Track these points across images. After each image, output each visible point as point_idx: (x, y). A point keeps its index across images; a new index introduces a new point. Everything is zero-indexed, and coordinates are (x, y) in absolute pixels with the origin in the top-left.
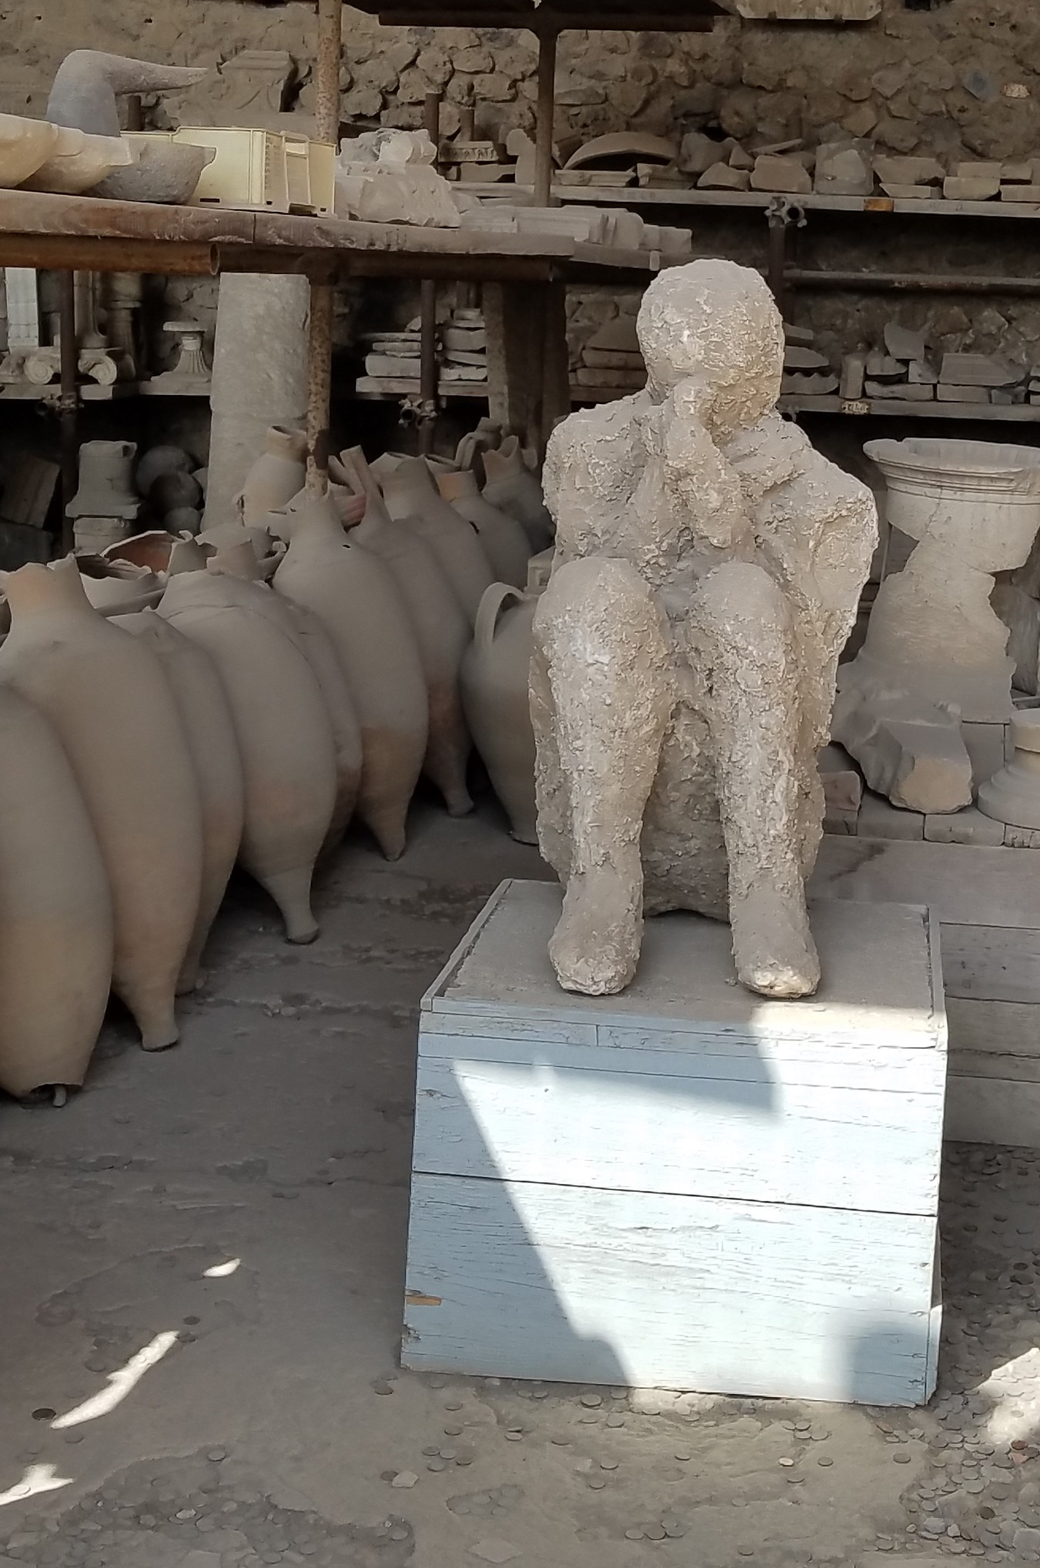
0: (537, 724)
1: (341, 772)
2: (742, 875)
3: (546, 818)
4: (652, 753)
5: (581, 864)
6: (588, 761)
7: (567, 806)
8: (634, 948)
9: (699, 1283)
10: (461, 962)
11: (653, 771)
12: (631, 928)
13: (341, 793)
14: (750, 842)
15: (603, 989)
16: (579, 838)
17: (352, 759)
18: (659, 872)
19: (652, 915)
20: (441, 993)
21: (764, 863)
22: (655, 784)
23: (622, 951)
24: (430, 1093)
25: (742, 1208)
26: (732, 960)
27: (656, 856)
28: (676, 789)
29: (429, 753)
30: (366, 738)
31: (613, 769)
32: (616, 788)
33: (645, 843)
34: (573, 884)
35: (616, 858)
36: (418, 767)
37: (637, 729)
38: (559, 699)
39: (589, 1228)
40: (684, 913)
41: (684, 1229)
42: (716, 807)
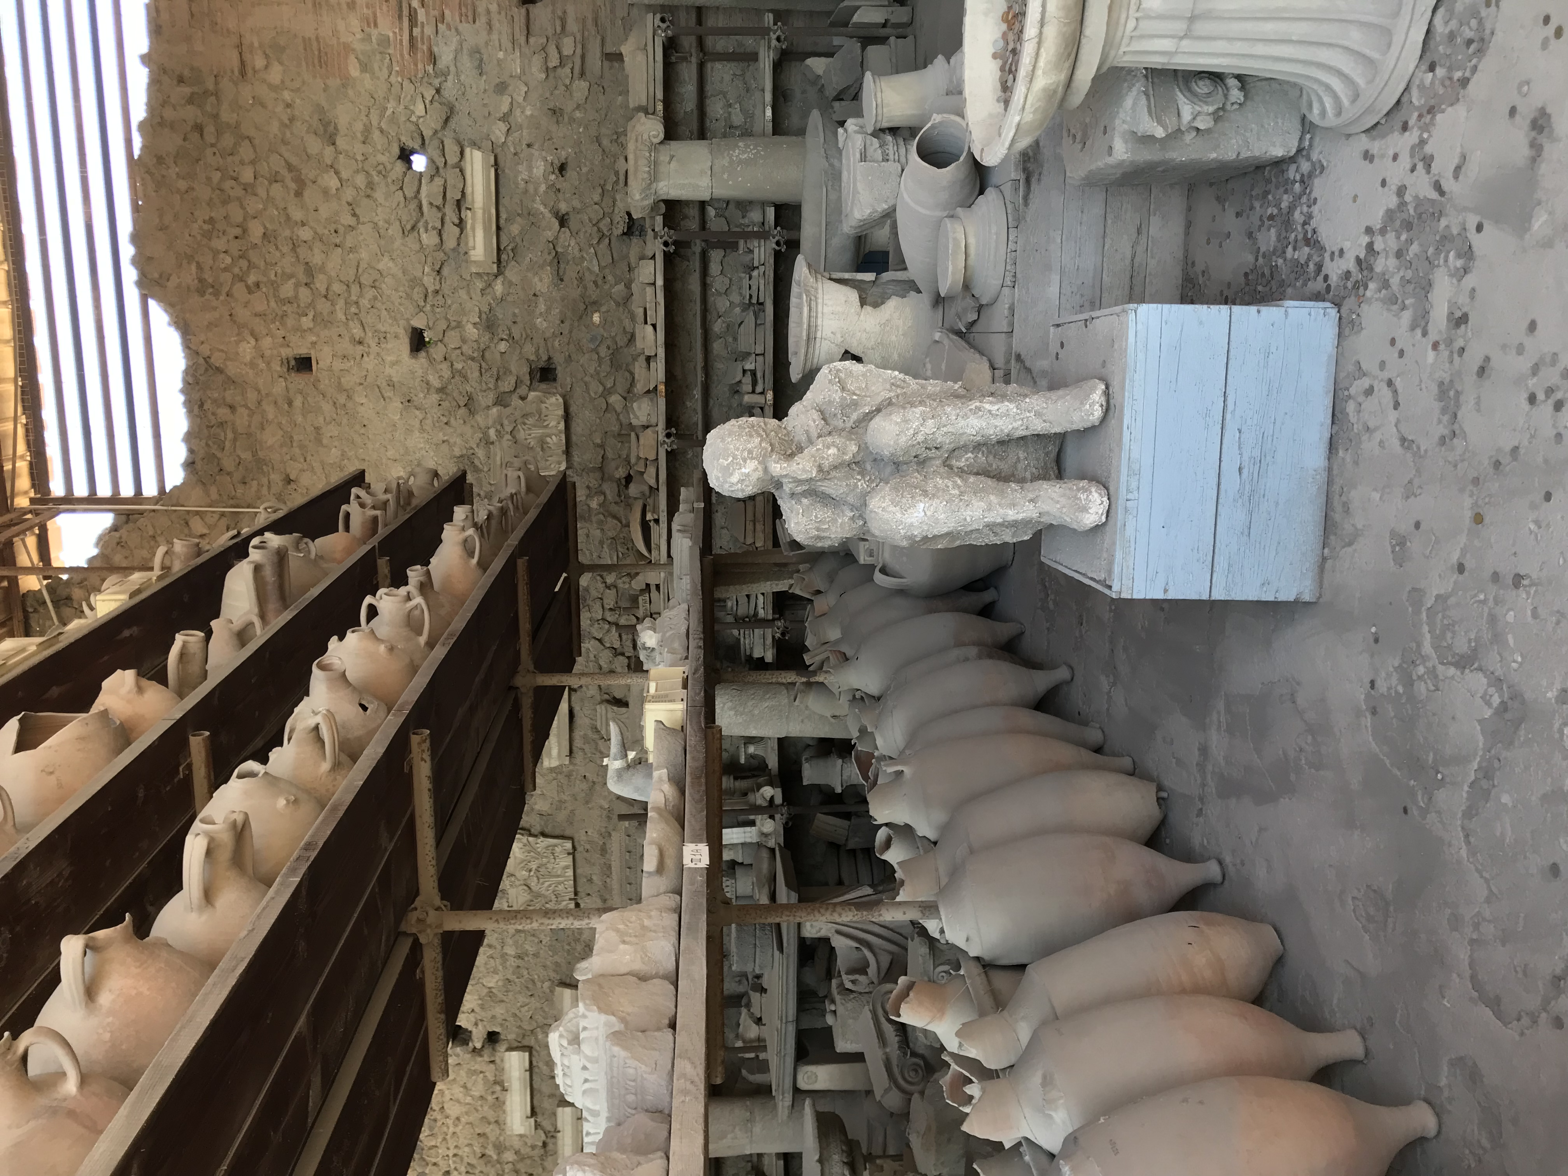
0: (958, 543)
1: (980, 657)
2: (1039, 426)
3: (1008, 537)
4: (972, 479)
5: (1035, 515)
6: (978, 514)
7: (1001, 525)
8: (1083, 483)
9: (1270, 439)
10: (1092, 579)
11: (982, 478)
12: (1070, 485)
13: (990, 656)
14: (1020, 422)
15: (1105, 499)
16: (1020, 516)
17: (973, 651)
18: (1037, 474)
19: (1060, 475)
20: (1110, 587)
21: (1032, 414)
22: (989, 477)
23: (1085, 490)
24: (1166, 591)
25: (1228, 416)
26: (1086, 430)
27: (1028, 475)
28: (991, 465)
29: (965, 611)
30: (959, 644)
31: (981, 499)
32: (992, 497)
33: (1022, 481)
34: (1046, 520)
35: (1031, 496)
36: (974, 617)
37: (959, 487)
38: (945, 530)
39: (1240, 501)
40: (1059, 460)
41: (1240, 448)
42: (1001, 443)
